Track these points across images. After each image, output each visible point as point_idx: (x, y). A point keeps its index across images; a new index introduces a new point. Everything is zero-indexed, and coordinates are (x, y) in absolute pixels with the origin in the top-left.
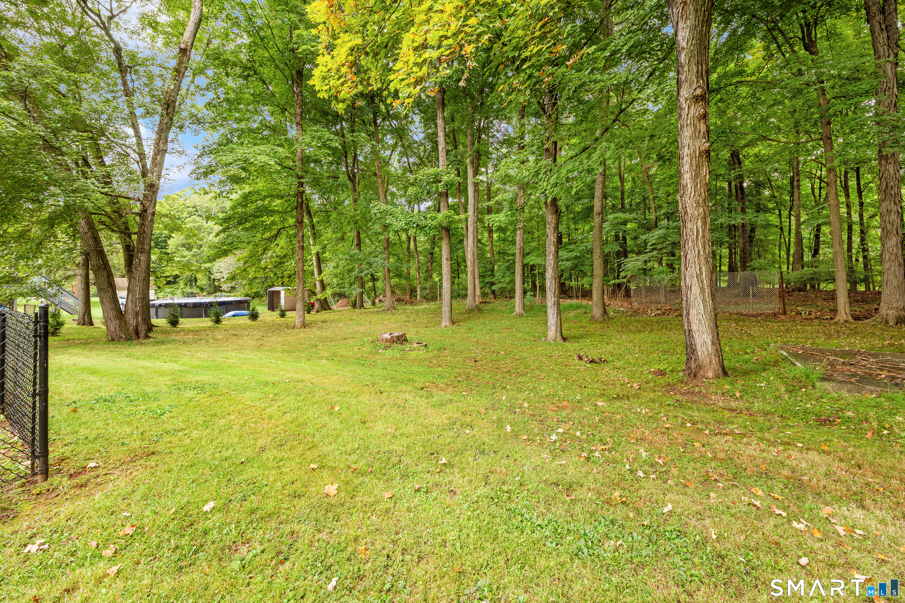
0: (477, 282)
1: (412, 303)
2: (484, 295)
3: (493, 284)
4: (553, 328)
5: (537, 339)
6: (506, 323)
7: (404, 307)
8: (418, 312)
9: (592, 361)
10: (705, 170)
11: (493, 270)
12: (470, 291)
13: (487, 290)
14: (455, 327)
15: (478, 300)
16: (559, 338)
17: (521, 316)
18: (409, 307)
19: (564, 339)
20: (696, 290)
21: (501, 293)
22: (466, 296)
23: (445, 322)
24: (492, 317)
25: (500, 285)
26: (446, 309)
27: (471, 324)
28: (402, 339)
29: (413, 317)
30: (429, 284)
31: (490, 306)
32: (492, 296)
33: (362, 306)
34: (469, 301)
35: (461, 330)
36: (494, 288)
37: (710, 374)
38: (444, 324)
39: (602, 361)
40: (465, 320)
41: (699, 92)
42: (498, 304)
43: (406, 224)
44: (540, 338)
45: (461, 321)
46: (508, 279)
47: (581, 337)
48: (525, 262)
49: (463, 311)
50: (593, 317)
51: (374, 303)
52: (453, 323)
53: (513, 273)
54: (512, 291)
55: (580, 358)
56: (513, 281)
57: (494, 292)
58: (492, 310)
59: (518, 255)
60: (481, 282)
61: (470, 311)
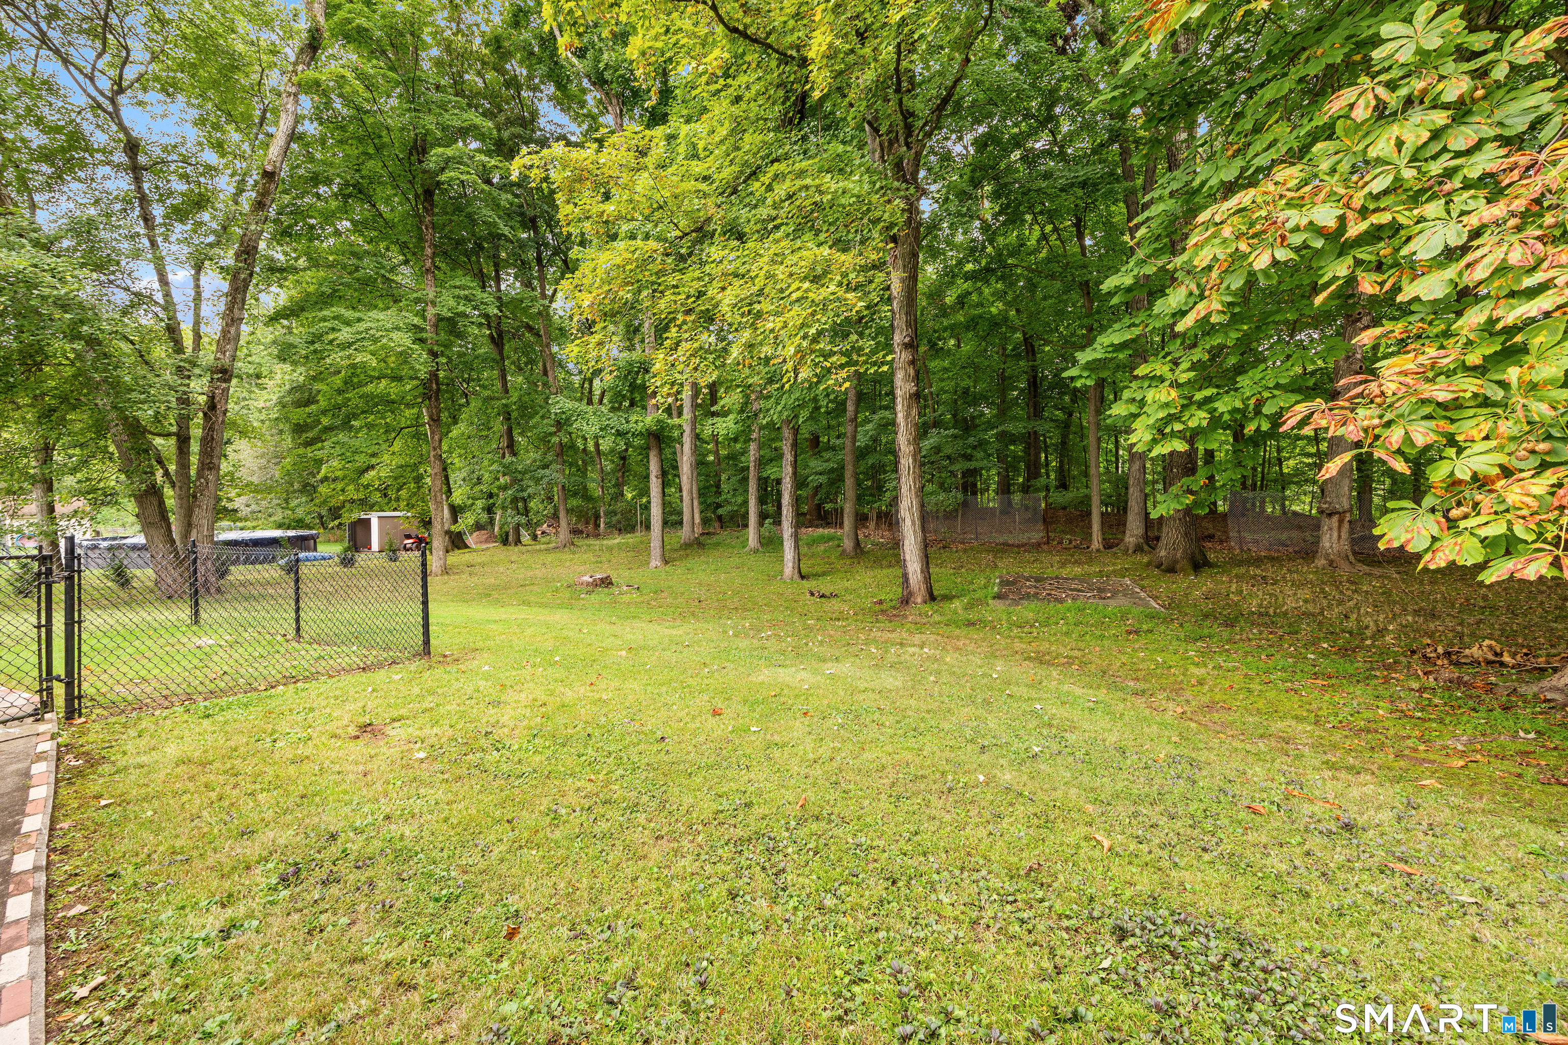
0: (696, 503)
1: (597, 536)
2: (705, 521)
3: (719, 506)
4: (790, 564)
5: (770, 578)
6: (736, 561)
7: (587, 542)
8: (610, 549)
9: (823, 596)
10: (914, 412)
11: (718, 486)
12: (686, 517)
13: (710, 514)
14: (667, 568)
15: (698, 530)
16: (796, 576)
17: (756, 551)
18: (592, 541)
19: (803, 577)
20: (908, 522)
21: (732, 518)
22: (681, 523)
23: (655, 562)
24: (717, 553)
25: (729, 508)
26: (655, 544)
27: (691, 563)
28: (606, 582)
29: (605, 556)
30: (620, 506)
31: (715, 539)
32: (717, 525)
33: (518, 541)
34: (685, 533)
35: (678, 571)
36: (720, 511)
37: (919, 600)
38: (653, 563)
39: (833, 596)
40: (681, 558)
41: (907, 340)
42: (724, 535)
43: (601, 429)
44: (775, 577)
45: (674, 560)
46: (740, 500)
47: (824, 574)
48: (765, 475)
49: (677, 546)
50: (844, 551)
51: (535, 537)
52: (667, 563)
53: (747, 491)
54: (745, 516)
55: (812, 594)
56: (746, 502)
57: (720, 518)
58: (718, 544)
59: (752, 469)
60: (701, 503)
61: (687, 546)
